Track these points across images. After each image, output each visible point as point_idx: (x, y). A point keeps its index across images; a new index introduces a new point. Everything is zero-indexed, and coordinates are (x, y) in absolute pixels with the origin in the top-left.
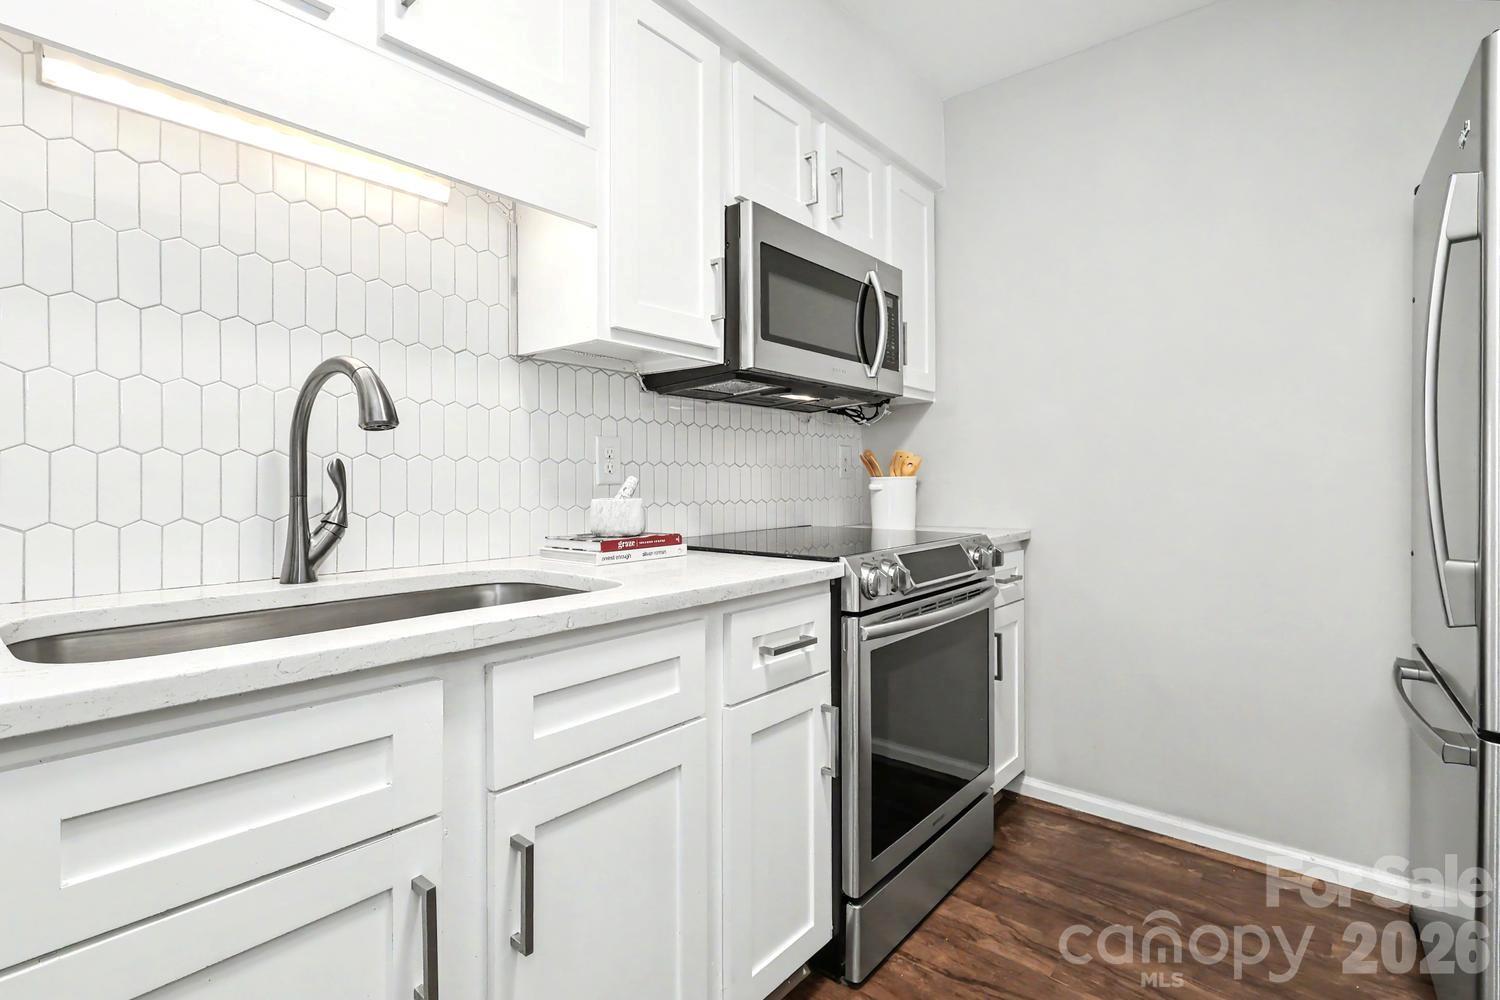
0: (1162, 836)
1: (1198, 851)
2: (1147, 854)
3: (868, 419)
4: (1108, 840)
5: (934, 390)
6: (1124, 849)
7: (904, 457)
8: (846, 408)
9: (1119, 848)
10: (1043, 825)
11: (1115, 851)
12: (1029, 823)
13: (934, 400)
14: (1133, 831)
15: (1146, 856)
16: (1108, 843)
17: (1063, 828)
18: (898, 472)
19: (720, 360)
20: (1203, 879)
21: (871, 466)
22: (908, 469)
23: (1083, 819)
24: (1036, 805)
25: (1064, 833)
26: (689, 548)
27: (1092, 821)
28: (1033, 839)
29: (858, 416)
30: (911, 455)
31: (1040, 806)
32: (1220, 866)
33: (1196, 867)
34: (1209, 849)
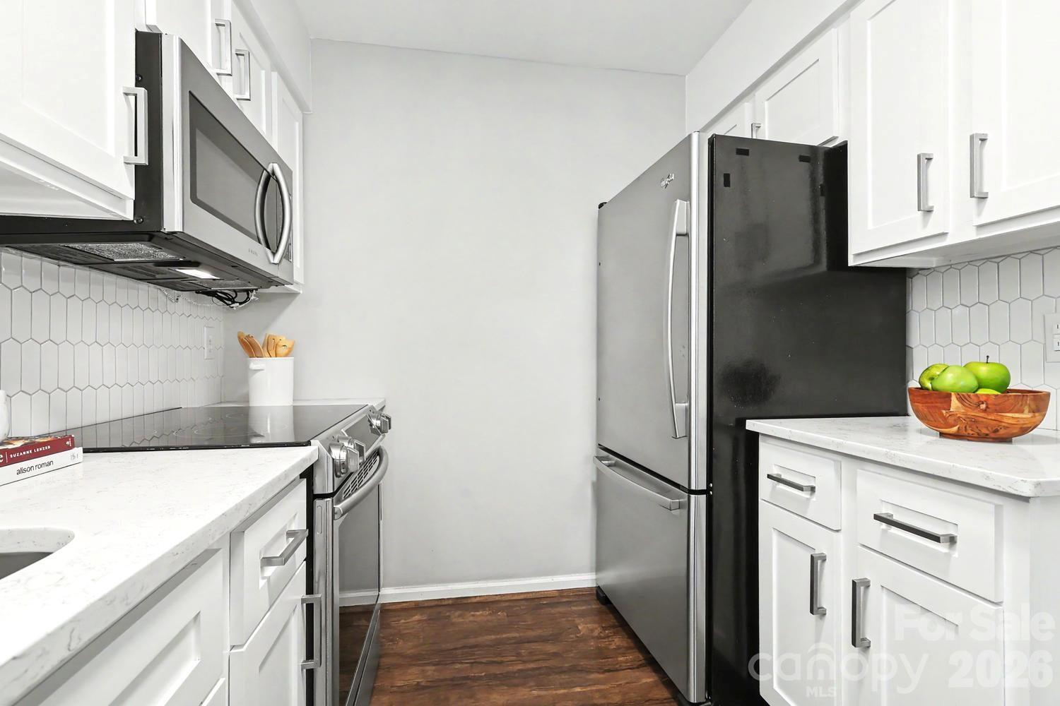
0: (475, 597)
1: (497, 598)
2: (472, 613)
3: (241, 303)
4: (448, 614)
5: (303, 283)
6: (460, 616)
7: (277, 340)
8: (217, 291)
9: (456, 617)
10: (403, 621)
11: (454, 620)
12: (393, 624)
13: (301, 292)
14: (459, 601)
15: (473, 615)
16: (449, 616)
17: (417, 617)
18: (273, 353)
19: (129, 215)
20: (508, 616)
21: (250, 348)
22: (282, 350)
23: (426, 605)
24: (390, 607)
25: (419, 621)
26: (86, 451)
27: (433, 604)
28: (402, 636)
29: (229, 300)
30: (284, 339)
31: (394, 607)
32: (511, 604)
33: (502, 609)
34: (504, 595)
